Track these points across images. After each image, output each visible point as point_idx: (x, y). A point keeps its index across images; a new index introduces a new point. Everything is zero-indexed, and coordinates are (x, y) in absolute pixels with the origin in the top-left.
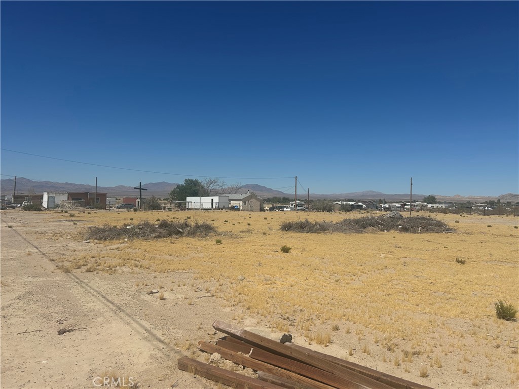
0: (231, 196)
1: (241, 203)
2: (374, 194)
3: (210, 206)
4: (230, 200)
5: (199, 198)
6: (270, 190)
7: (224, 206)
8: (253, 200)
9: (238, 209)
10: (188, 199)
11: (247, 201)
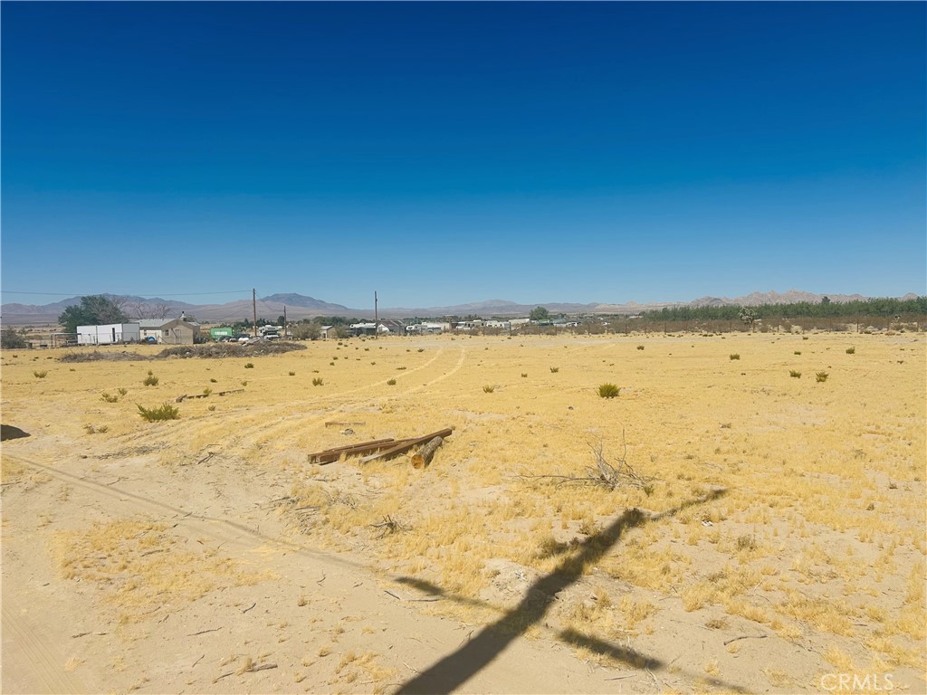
0: (144, 323)
1: (159, 333)
2: (503, 304)
3: (109, 340)
4: (145, 329)
5: (94, 327)
6: (320, 304)
7: (132, 339)
8: (181, 327)
9: (155, 342)
10: (80, 329)
11: (170, 330)
